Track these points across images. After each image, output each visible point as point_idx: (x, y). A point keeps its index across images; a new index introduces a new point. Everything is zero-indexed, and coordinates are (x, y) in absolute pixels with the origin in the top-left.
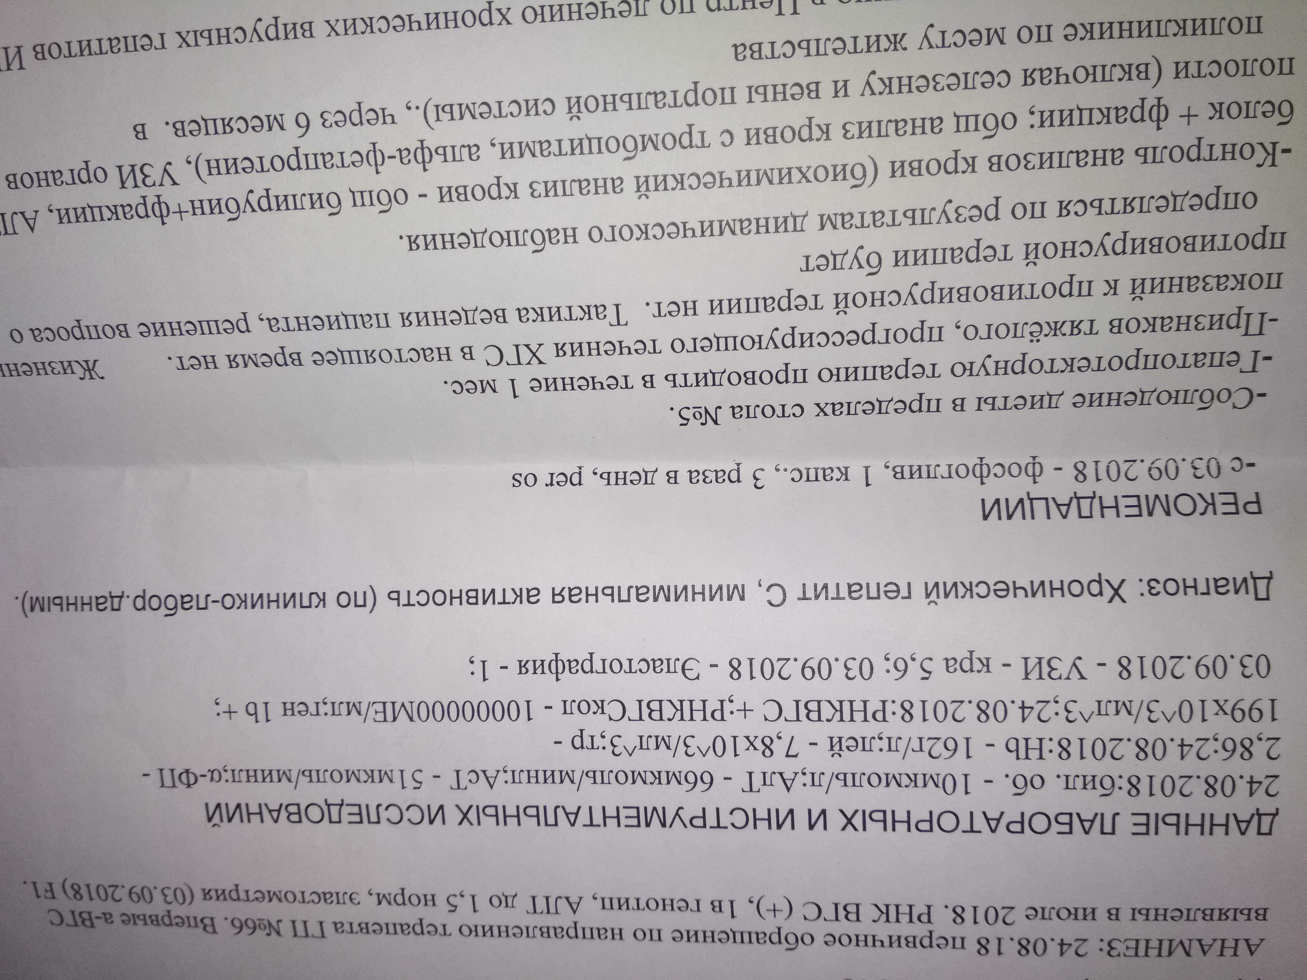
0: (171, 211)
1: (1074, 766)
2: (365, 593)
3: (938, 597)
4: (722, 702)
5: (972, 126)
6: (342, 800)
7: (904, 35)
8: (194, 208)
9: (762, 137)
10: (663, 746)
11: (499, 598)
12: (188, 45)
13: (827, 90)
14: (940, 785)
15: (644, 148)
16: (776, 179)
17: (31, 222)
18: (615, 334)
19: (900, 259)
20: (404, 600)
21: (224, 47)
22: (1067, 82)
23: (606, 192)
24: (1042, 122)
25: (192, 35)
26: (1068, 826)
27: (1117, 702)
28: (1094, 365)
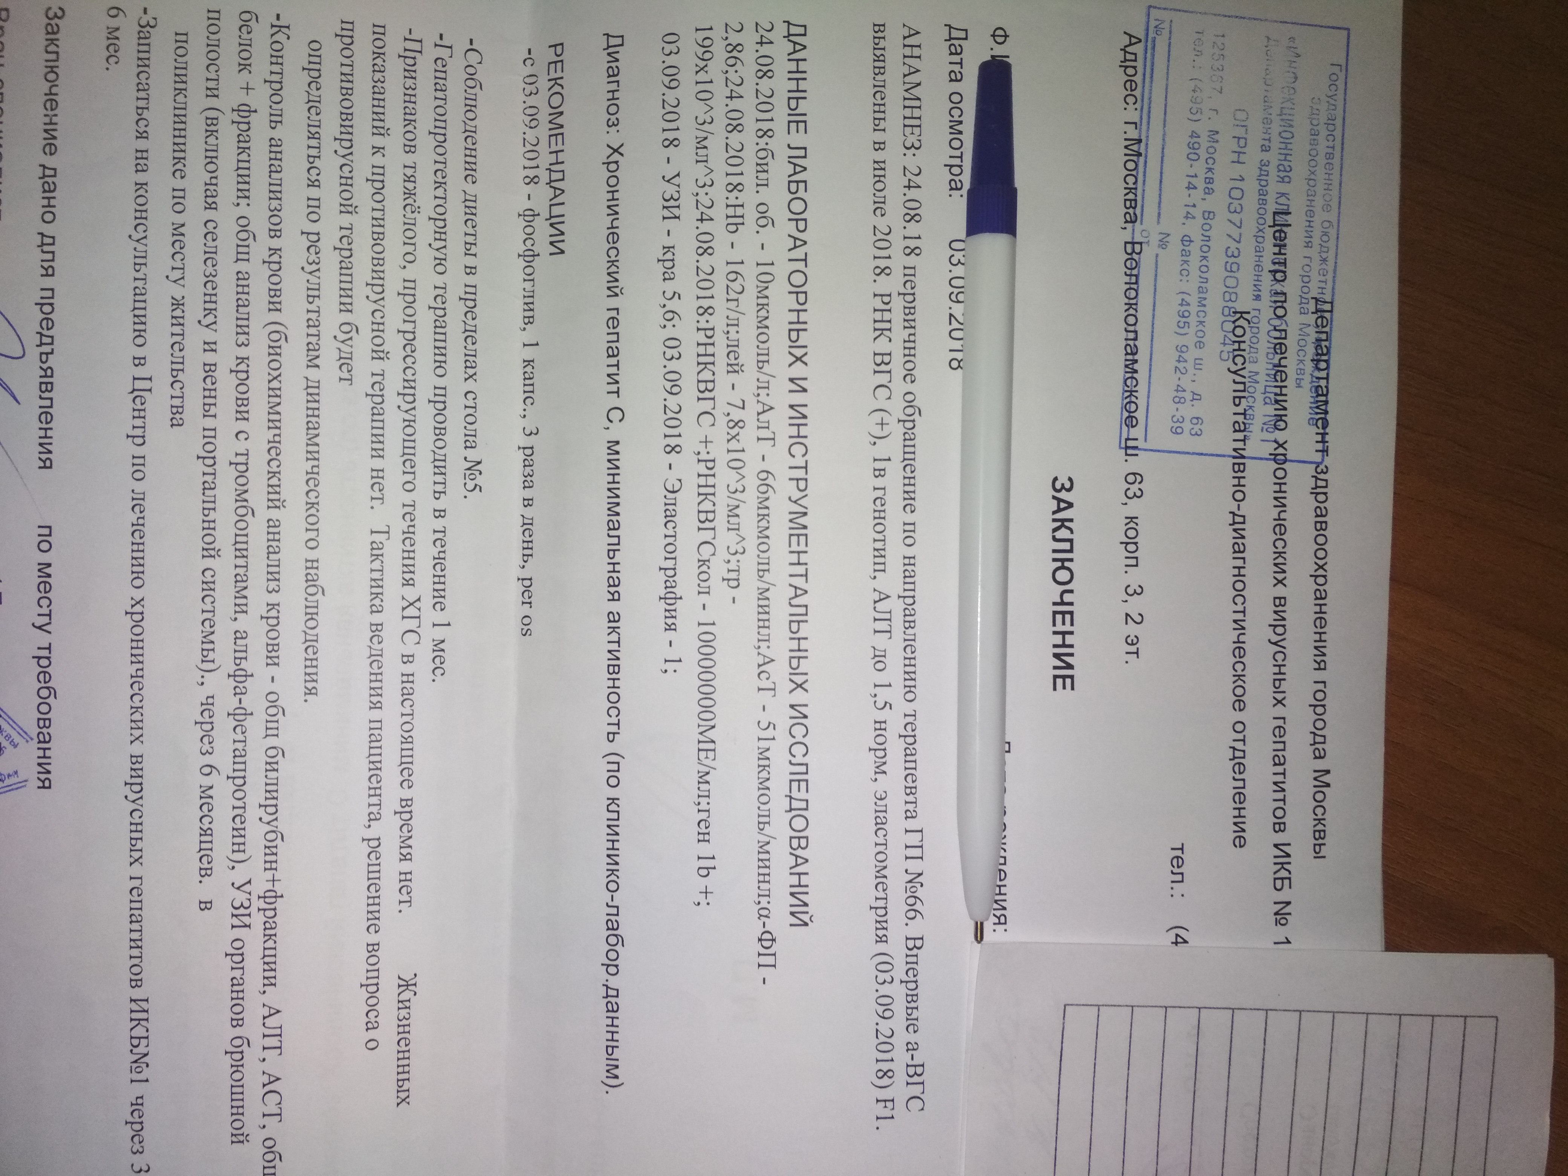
0: (272, 888)
1: (749, 180)
2: (608, 763)
3: (617, 287)
4: (699, 461)
5: (245, 250)
6: (786, 796)
7: (173, 298)
8: (271, 869)
9: (243, 408)
10: (736, 511)
11: (614, 646)
12: (141, 857)
13: (210, 358)
14: (766, 285)
15: (246, 500)
16: (277, 400)
17: (272, 1011)
18: (397, 535)
19: (346, 308)
20: (614, 729)
21: (145, 827)
22: (216, 178)
23: (279, 533)
24: (246, 197)
25: (133, 853)
26: (800, 184)
27: (697, 148)
28: (441, 166)
